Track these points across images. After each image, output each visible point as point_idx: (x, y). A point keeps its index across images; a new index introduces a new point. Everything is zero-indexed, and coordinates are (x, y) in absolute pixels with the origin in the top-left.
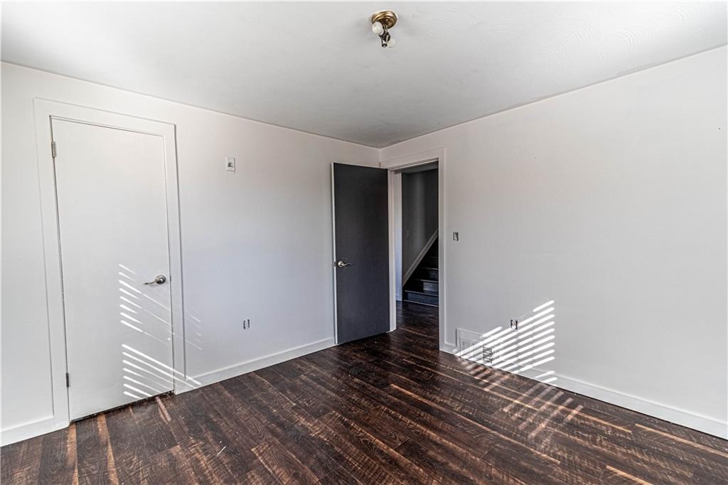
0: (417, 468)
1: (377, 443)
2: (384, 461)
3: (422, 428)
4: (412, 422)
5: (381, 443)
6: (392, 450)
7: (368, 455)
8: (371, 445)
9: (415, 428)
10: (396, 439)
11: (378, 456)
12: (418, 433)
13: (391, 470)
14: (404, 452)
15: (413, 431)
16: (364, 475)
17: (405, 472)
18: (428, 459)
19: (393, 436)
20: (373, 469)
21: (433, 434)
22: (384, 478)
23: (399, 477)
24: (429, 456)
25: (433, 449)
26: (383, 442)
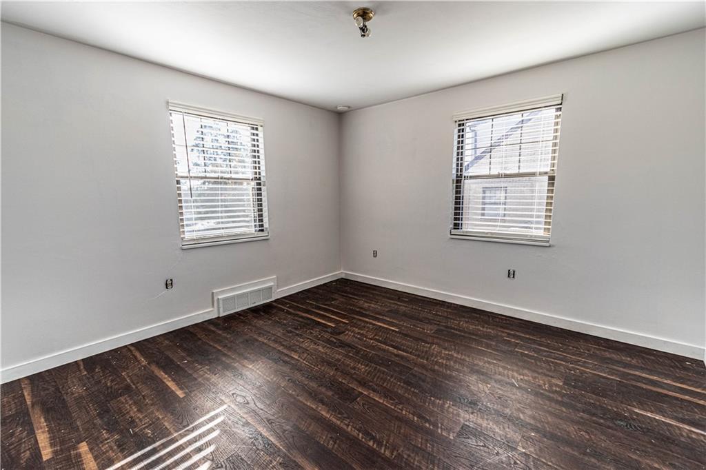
0: (343, 381)
1: (380, 398)
2: (371, 384)
3: (334, 420)
4: (345, 427)
5: (377, 399)
6: (365, 393)
7: (385, 387)
8: (386, 397)
9: (342, 420)
10: (363, 404)
11: (376, 387)
12: (339, 413)
13: (363, 379)
14: (354, 392)
15: (345, 415)
16: (383, 373)
17: (353, 378)
18: (333, 388)
19: (366, 407)
20: (378, 378)
21: (323, 413)
22: (368, 373)
23: (357, 374)
24: (333, 391)
25: (328, 397)
26: (375, 400)
